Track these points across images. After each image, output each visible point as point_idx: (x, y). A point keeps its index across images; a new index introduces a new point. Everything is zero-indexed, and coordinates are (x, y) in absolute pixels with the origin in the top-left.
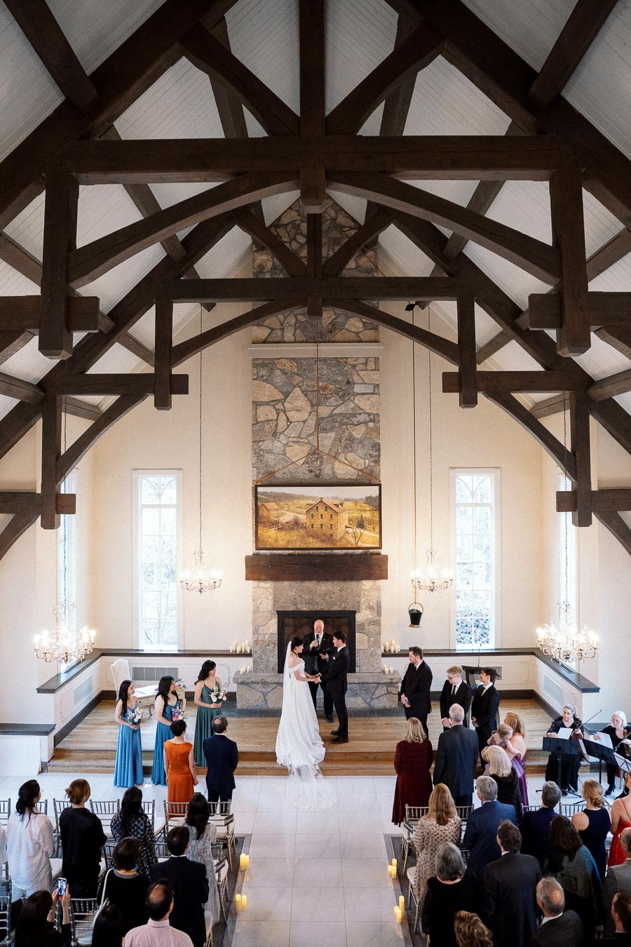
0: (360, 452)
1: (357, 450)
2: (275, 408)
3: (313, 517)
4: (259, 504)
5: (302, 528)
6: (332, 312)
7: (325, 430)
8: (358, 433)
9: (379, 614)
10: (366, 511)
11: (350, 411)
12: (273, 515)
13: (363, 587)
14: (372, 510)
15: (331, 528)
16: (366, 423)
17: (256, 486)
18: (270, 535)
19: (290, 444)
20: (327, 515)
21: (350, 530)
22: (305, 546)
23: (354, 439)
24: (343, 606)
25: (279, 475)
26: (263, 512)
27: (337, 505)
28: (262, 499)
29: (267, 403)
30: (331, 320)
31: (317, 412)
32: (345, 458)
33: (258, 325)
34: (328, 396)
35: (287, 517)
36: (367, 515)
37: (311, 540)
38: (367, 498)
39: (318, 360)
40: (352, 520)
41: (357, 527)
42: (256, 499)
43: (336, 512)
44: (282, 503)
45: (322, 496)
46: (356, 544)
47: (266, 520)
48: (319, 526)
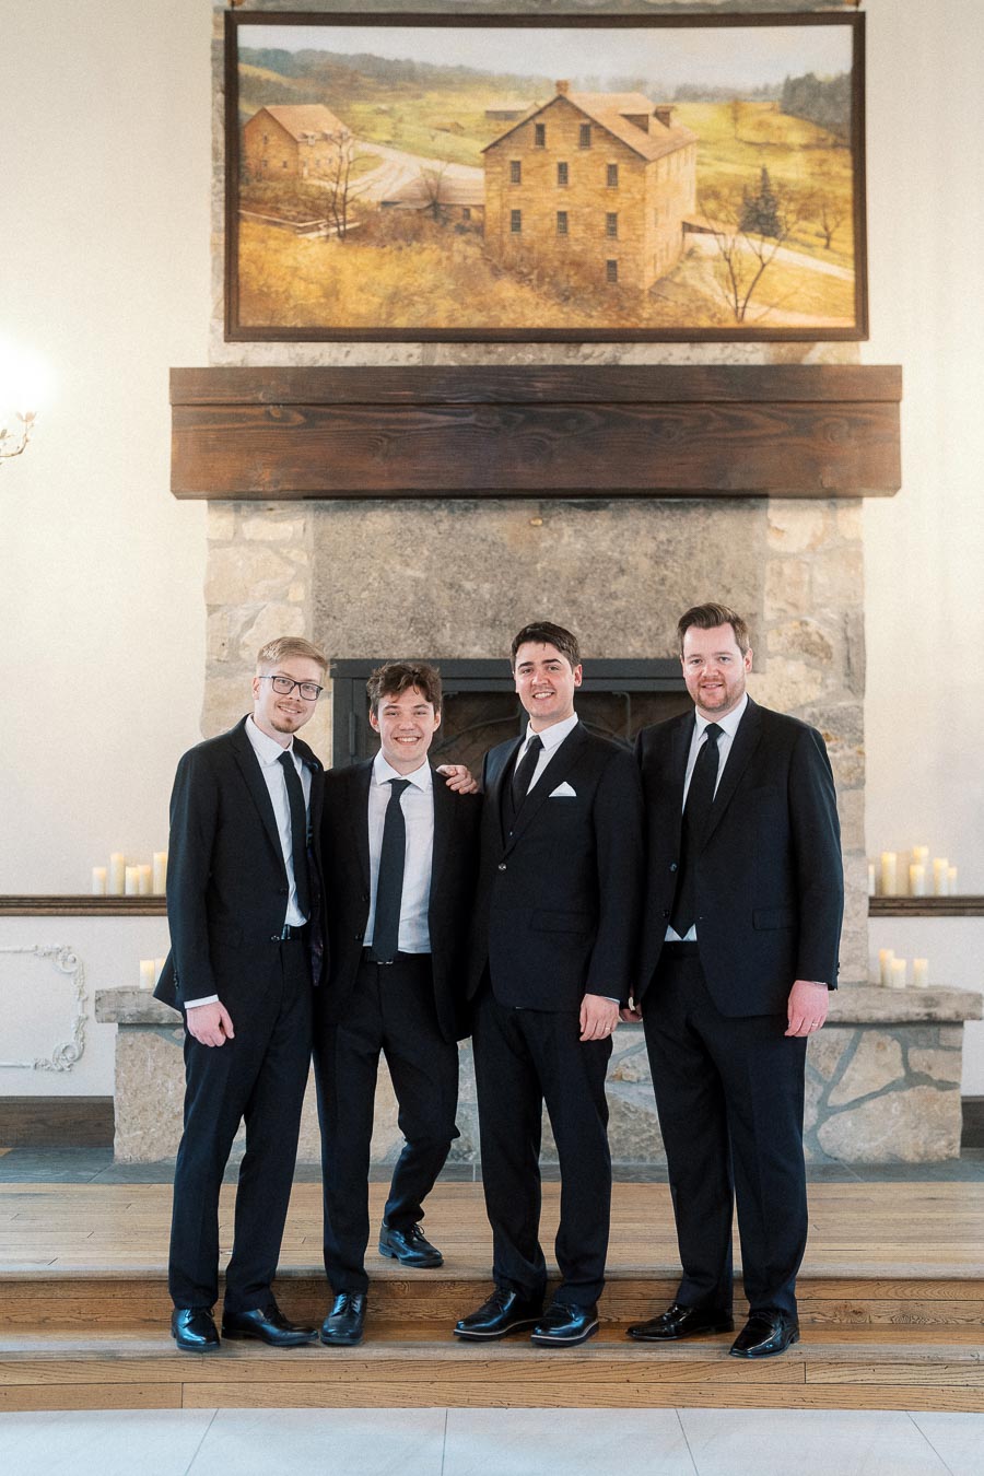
3: (517, 180)
4: (247, 109)
5: (462, 230)
9: (854, 677)
10: (784, 149)
12: (317, 168)
13: (774, 543)
14: (819, 144)
15: (612, 231)
17: (232, 21)
18: (302, 262)
20: (588, 167)
21: (707, 244)
22: (477, 320)
26: (264, 151)
27: (639, 122)
28: (259, 83)
35: (388, 176)
36: (792, 170)
37: (507, 289)
38: (792, 87)
40: (716, 195)
41: (745, 228)
42: (232, 86)
43: (637, 159)
44: (360, 108)
45: (561, 77)
46: (739, 313)
47: (278, 187)
48: (551, 222)
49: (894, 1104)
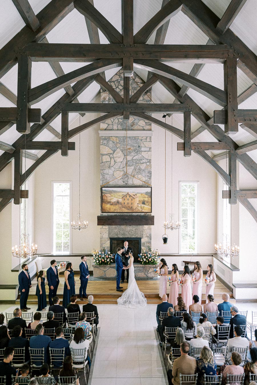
0: (144, 174)
1: (142, 174)
2: (109, 156)
3: (124, 200)
4: (103, 194)
5: (120, 204)
6: (133, 118)
7: (130, 166)
8: (143, 167)
9: (151, 239)
10: (146, 197)
11: (140, 158)
12: (109, 199)
13: (144, 228)
14: (148, 197)
15: (132, 204)
16: (146, 163)
17: (102, 187)
18: (107, 206)
19: (115, 171)
20: (130, 199)
21: (139, 205)
22: (121, 211)
23: (142, 169)
24: (136, 236)
25: (111, 183)
26: (104, 198)
27: (134, 195)
28: (104, 192)
29: (107, 155)
30: (132, 121)
31: (126, 158)
32: (138, 177)
33: (103, 123)
34: (131, 152)
35: (114, 200)
36: (146, 199)
37: (124, 209)
38: (146, 192)
39: (126, 137)
40: (140, 201)
41: (142, 204)
42: (102, 192)
43: (134, 198)
44: (112, 194)
45: (128, 192)
46: (142, 211)
47: (105, 201)
48: (127, 203)
49: (153, 273)
